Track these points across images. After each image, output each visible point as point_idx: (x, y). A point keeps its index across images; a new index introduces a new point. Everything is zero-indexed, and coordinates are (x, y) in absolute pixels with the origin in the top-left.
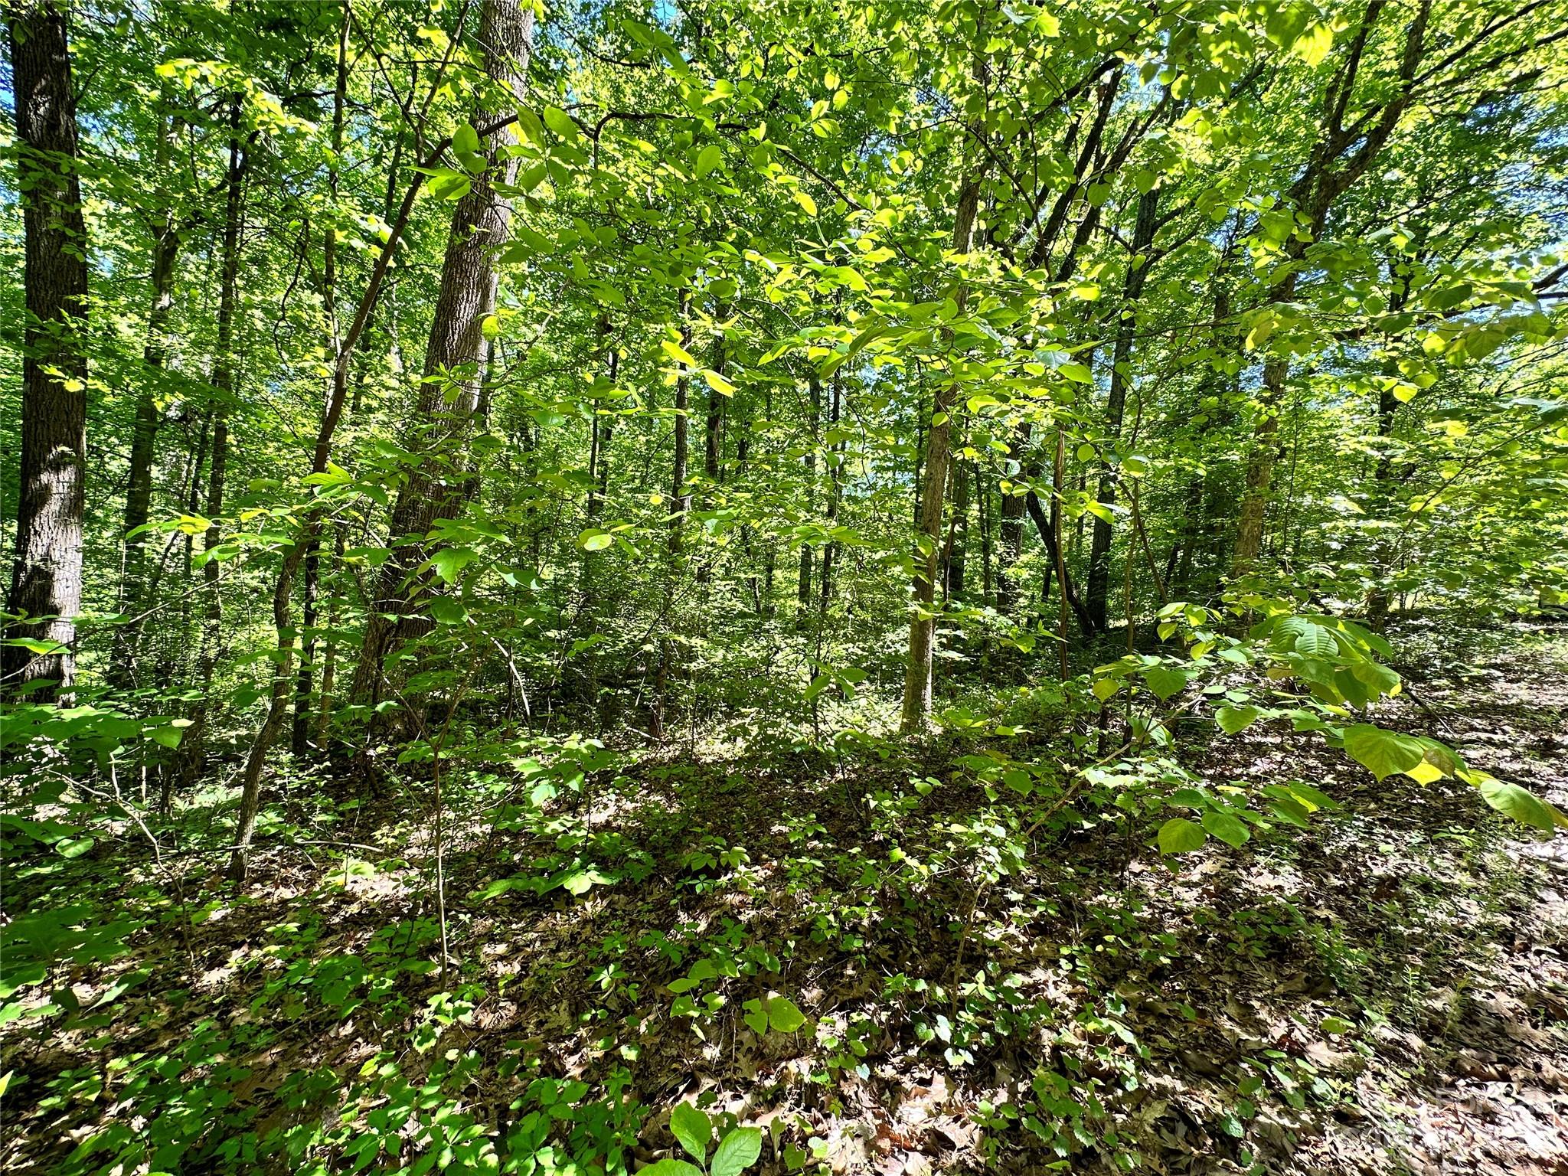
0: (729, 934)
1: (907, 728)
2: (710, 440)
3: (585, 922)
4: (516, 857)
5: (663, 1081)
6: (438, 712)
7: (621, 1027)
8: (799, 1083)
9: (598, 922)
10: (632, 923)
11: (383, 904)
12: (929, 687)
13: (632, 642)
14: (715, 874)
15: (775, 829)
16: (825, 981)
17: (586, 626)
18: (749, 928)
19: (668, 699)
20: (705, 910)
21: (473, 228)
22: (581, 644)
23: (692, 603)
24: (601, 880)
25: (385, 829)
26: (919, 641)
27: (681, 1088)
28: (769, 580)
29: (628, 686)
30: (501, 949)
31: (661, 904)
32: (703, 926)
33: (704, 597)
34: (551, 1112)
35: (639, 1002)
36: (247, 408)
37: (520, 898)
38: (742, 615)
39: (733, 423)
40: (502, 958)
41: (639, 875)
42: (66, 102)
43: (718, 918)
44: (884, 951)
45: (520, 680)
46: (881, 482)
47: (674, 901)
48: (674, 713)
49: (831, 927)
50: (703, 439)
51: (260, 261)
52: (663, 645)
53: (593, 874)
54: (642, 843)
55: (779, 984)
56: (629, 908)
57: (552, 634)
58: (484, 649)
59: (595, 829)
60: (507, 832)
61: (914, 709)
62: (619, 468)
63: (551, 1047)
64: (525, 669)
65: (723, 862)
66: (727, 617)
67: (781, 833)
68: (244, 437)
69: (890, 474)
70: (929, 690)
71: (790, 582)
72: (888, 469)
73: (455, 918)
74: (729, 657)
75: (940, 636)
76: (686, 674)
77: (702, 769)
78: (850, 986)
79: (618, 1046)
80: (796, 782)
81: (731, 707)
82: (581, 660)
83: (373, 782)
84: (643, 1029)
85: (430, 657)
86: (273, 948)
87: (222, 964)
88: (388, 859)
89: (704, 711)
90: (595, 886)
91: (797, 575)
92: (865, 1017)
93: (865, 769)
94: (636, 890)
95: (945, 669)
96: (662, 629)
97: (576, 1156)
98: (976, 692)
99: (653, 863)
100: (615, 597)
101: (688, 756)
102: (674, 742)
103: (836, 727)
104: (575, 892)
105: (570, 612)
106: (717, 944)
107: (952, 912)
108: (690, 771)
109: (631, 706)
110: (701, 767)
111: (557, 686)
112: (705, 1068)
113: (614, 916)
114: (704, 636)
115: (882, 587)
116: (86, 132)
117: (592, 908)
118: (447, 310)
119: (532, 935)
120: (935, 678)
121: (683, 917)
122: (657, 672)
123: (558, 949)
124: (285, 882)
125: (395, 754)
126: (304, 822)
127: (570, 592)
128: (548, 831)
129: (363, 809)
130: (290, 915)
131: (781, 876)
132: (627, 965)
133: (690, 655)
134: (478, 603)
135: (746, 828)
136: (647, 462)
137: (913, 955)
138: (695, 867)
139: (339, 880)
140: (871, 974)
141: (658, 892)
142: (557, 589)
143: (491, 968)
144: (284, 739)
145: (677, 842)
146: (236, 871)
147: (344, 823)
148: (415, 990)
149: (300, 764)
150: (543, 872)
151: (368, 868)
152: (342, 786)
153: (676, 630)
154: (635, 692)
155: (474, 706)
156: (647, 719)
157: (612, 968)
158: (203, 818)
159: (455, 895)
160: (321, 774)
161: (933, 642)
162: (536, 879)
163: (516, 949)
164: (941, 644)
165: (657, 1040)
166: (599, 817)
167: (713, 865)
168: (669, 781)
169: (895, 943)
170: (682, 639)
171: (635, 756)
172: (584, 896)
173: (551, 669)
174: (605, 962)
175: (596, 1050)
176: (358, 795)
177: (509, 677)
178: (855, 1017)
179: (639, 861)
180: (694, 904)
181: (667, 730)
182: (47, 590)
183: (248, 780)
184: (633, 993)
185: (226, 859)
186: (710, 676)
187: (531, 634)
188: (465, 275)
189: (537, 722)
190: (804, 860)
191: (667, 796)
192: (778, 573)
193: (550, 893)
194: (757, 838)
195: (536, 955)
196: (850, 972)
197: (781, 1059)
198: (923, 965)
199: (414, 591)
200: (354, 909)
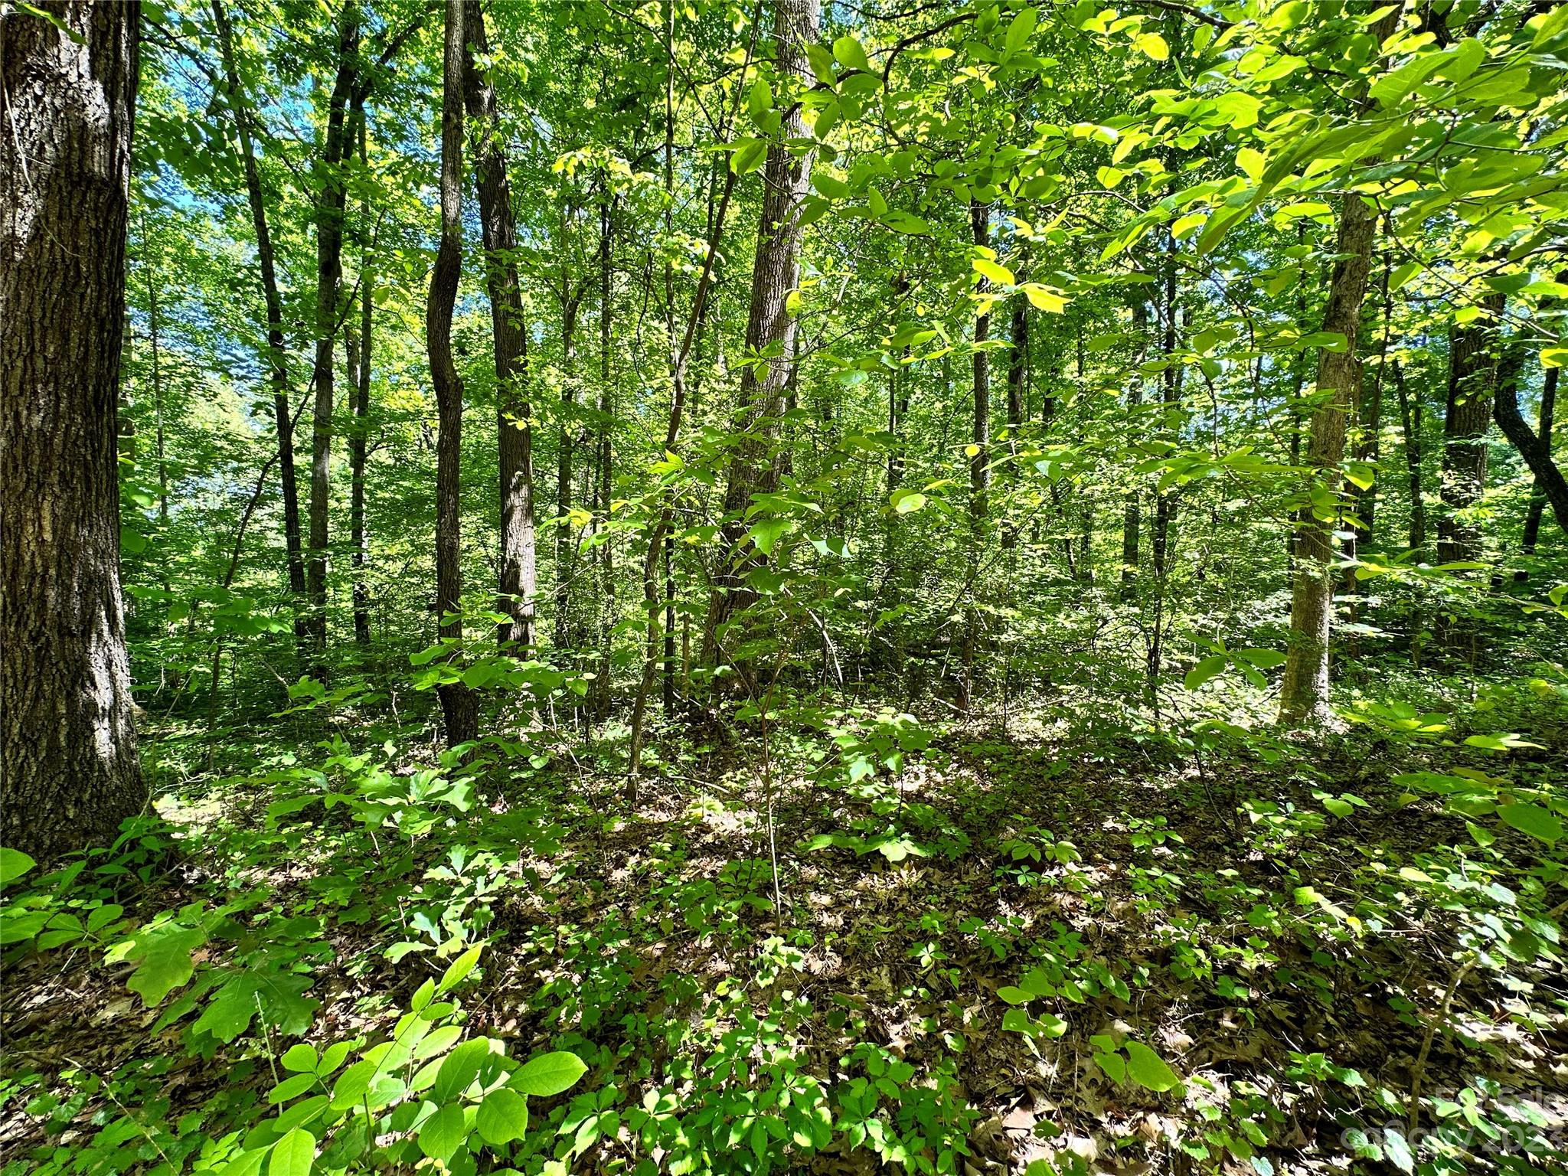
0: (1062, 941)
1: (1289, 721)
2: (1012, 395)
3: (902, 890)
4: (836, 814)
5: (991, 1083)
6: (766, 675)
7: (942, 1010)
8: (1164, 1145)
9: (915, 893)
10: (948, 901)
11: (731, 838)
12: (1325, 669)
13: (936, 612)
14: (1038, 868)
15: (1109, 824)
16: (1192, 1026)
17: (890, 597)
18: (1085, 938)
19: (975, 671)
20: (1029, 905)
21: (776, 225)
22: (887, 615)
23: (1000, 571)
24: (915, 851)
25: (730, 774)
26: (1307, 612)
27: (1014, 1101)
28: (1086, 541)
29: (934, 657)
30: (826, 900)
31: (978, 888)
32: (1028, 922)
33: (1011, 564)
34: (879, 1084)
35: (961, 989)
36: (622, 425)
37: (840, 854)
38: (1057, 582)
39: (1037, 373)
40: (827, 909)
41: (954, 853)
42: (509, 219)
43: (1046, 917)
44: (1280, 1010)
45: (833, 648)
46: (1236, 415)
47: (994, 889)
48: (983, 688)
49: (1199, 963)
50: (1004, 395)
51: (625, 307)
52: (969, 614)
53: (908, 843)
54: (955, 819)
55: (1127, 1013)
56: (946, 884)
57: (860, 604)
58: (800, 619)
59: (907, 797)
60: (826, 789)
61: (1301, 695)
62: (917, 439)
63: (875, 1009)
64: (837, 638)
65: (1049, 855)
66: (1039, 584)
67: (1115, 831)
68: (623, 451)
69: (1249, 403)
70: (1324, 675)
71: (1112, 544)
72: (1247, 397)
73: (785, 862)
74: (1044, 629)
75: (1339, 604)
76: (994, 646)
77: (1017, 747)
78: (1230, 1042)
79: (940, 1030)
80: (1132, 773)
81: (1046, 682)
82: (886, 631)
83: (717, 732)
84: (967, 1018)
85: (756, 626)
86: (656, 861)
87: (623, 866)
88: (734, 800)
89: (1015, 685)
90: (909, 856)
91: (1120, 536)
92: (1257, 1091)
93: (1227, 767)
94: (951, 866)
95: (1348, 648)
96: (969, 599)
97: (905, 1138)
98: (1402, 679)
99: (968, 842)
100: (918, 567)
101: (999, 733)
102: (983, 716)
103: (1189, 715)
104: (890, 859)
105: (876, 584)
106: (1049, 950)
107: (1391, 981)
108: (1004, 749)
109: (937, 676)
110: (1015, 744)
111: (865, 655)
112: (1040, 1085)
113: (932, 892)
114: (1013, 606)
115: (1240, 544)
116: (522, 239)
117: (909, 877)
118: (758, 310)
119: (852, 893)
120: (1334, 659)
121: (1004, 907)
122: (963, 643)
123: (877, 912)
124: (662, 807)
125: (736, 709)
126: (673, 760)
127: (874, 563)
128: (864, 794)
129: (713, 754)
130: (667, 835)
131: (1123, 885)
132: (946, 946)
133: (998, 625)
134: (793, 574)
135: (1072, 818)
136: (945, 427)
137: (1328, 1025)
138: (1016, 857)
139: (698, 812)
140: (1260, 1036)
141: (974, 874)
142: (863, 561)
143: (816, 918)
144: (658, 690)
145: (993, 824)
146: (629, 793)
147: (700, 765)
148: (754, 920)
149: (670, 712)
150: (860, 832)
151: (718, 805)
152: (699, 732)
153: (981, 598)
154: (942, 663)
155: (795, 671)
156: (954, 690)
157: (932, 947)
158: (608, 749)
159: (785, 841)
160: (683, 721)
161: (1330, 613)
162: (855, 839)
163: (839, 903)
164: (1342, 616)
165: (983, 1036)
166: (911, 786)
167: (1038, 857)
168: (982, 757)
169: (1298, 1002)
170: (991, 609)
171: (944, 728)
172: (900, 864)
173: (860, 639)
174: (925, 937)
175: (918, 1026)
176: (710, 741)
177: (822, 645)
178: (1242, 1087)
179: (953, 837)
180: (1015, 895)
181: (975, 704)
182: (517, 576)
183: (634, 722)
184: (955, 977)
185: (623, 782)
186: (1022, 649)
187: (841, 605)
188: (771, 273)
189: (849, 686)
190: (1155, 871)
191: (979, 772)
192: (1097, 537)
193: (868, 855)
194: (1085, 832)
195: (857, 913)
196: (1226, 1023)
197: (1136, 1106)
198: (1348, 1044)
199: (737, 565)
200: (709, 838)
